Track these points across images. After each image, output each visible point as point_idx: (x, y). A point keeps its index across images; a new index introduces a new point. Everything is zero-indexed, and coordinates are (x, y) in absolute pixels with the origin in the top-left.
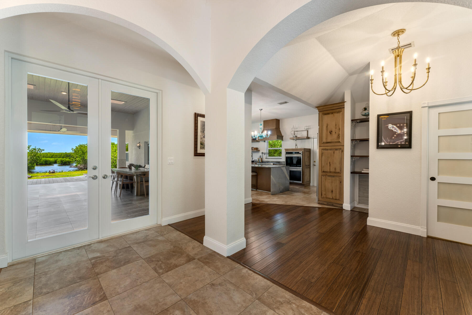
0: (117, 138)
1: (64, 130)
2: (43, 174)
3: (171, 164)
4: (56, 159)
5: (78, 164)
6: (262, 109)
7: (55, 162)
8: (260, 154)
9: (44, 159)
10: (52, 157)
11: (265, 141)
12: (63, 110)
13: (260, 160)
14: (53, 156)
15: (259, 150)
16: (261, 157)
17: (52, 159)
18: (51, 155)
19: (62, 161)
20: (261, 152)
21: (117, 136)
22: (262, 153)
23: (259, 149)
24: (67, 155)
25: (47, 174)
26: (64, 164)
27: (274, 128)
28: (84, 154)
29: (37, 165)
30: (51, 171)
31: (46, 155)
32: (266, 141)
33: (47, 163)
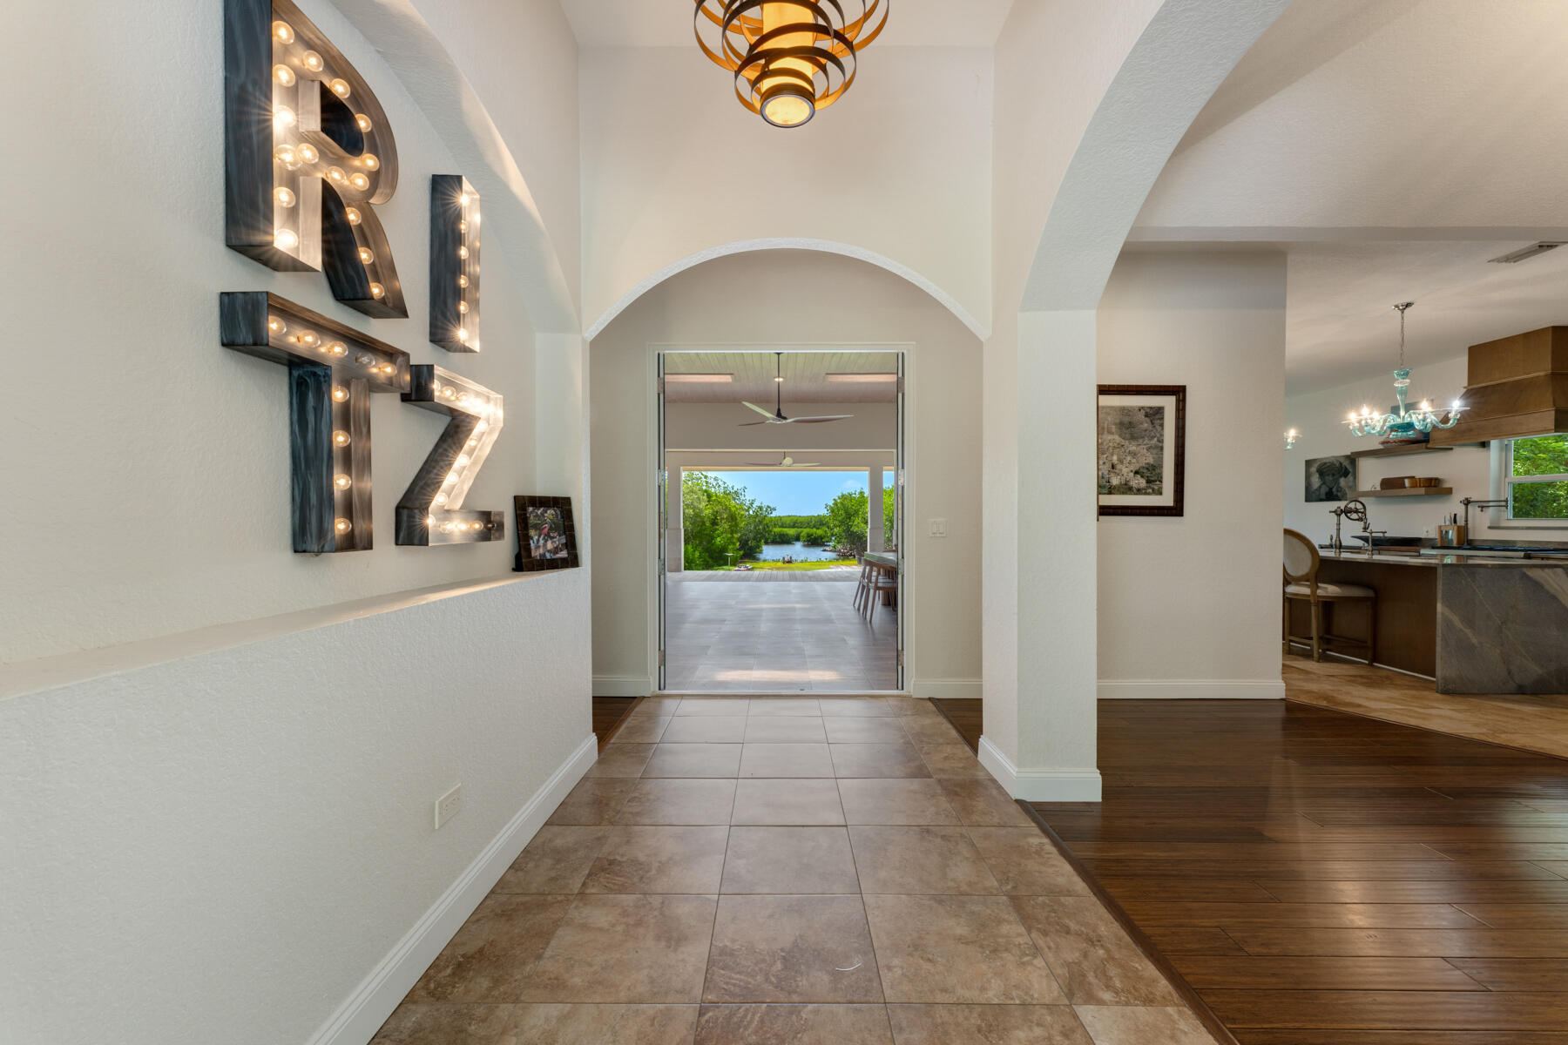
0: (867, 472)
1: (788, 461)
2: (773, 565)
3: (938, 535)
4: (800, 530)
5: (838, 543)
6: (1408, 305)
7: (797, 539)
8: (1454, 506)
9: (777, 530)
10: (794, 527)
11: (1484, 445)
12: (768, 419)
13: (1452, 535)
14: (796, 523)
15: (1451, 489)
16: (1461, 522)
17: (791, 532)
18: (791, 521)
19: (809, 536)
20: (1458, 497)
21: (893, 468)
22: (1467, 502)
23: (1447, 485)
24: (820, 522)
25: (780, 564)
26: (814, 542)
27: (1542, 374)
28: (850, 518)
29: (766, 543)
30: (786, 559)
31: (780, 522)
32: (1494, 443)
33: (783, 540)
